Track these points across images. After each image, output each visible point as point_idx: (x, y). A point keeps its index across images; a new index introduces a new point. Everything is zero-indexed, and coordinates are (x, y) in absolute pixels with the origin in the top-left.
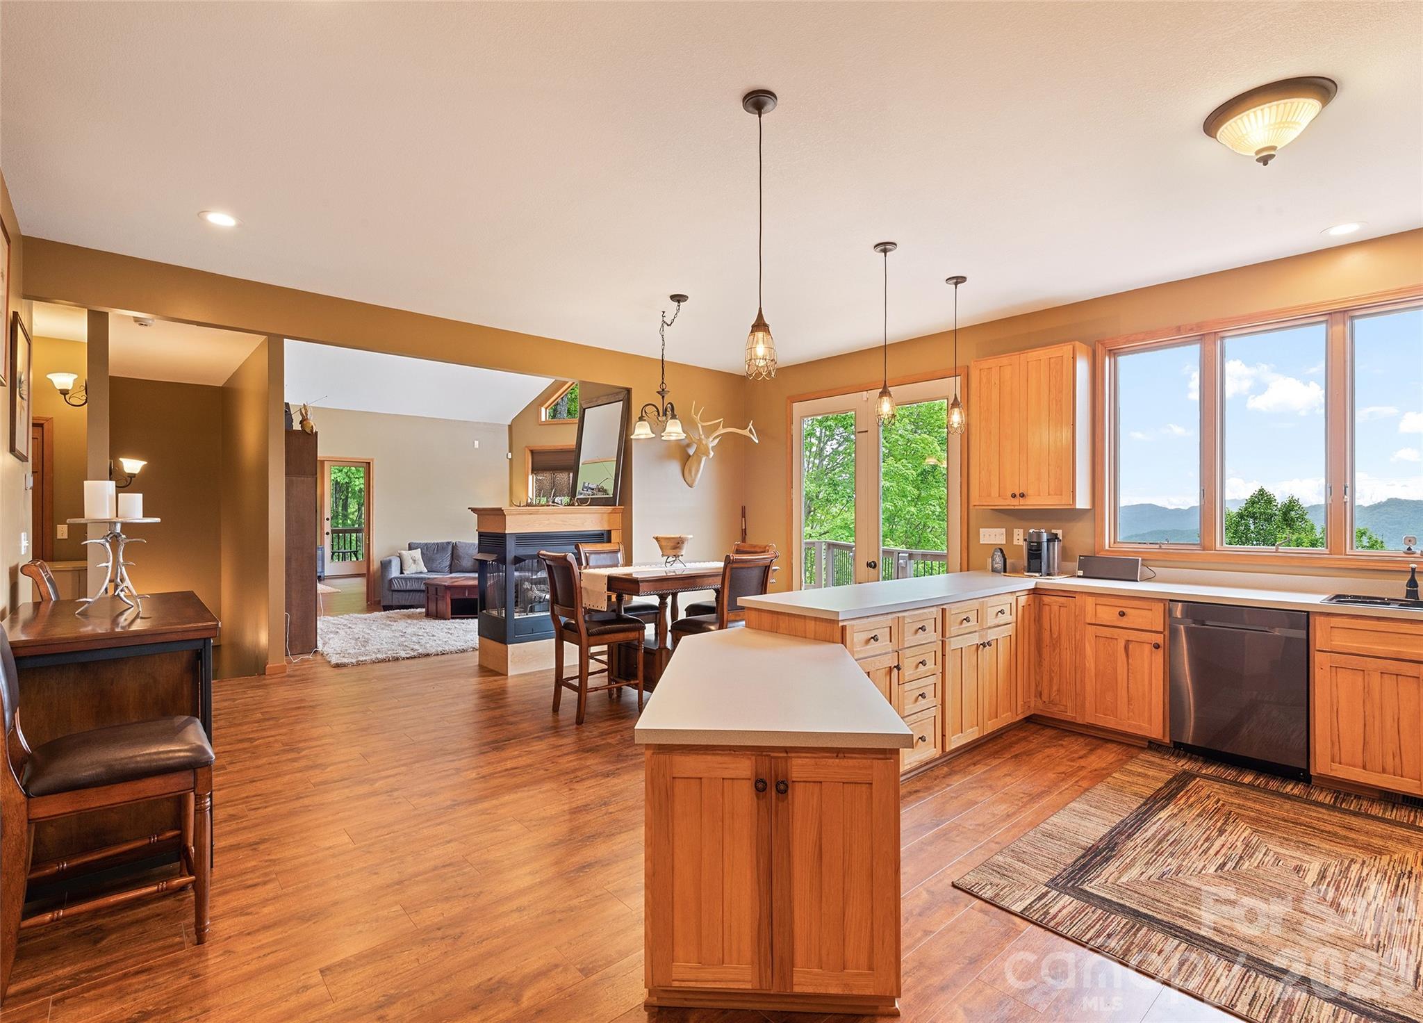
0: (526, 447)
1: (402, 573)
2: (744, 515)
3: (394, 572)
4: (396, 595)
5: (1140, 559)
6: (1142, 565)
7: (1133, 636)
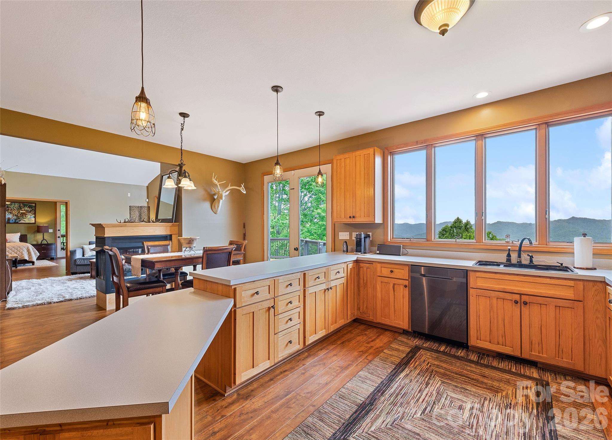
0: (155, 196)
1: (83, 256)
2: (244, 227)
3: (79, 255)
4: (78, 267)
5: (402, 245)
6: (403, 248)
7: (396, 281)
